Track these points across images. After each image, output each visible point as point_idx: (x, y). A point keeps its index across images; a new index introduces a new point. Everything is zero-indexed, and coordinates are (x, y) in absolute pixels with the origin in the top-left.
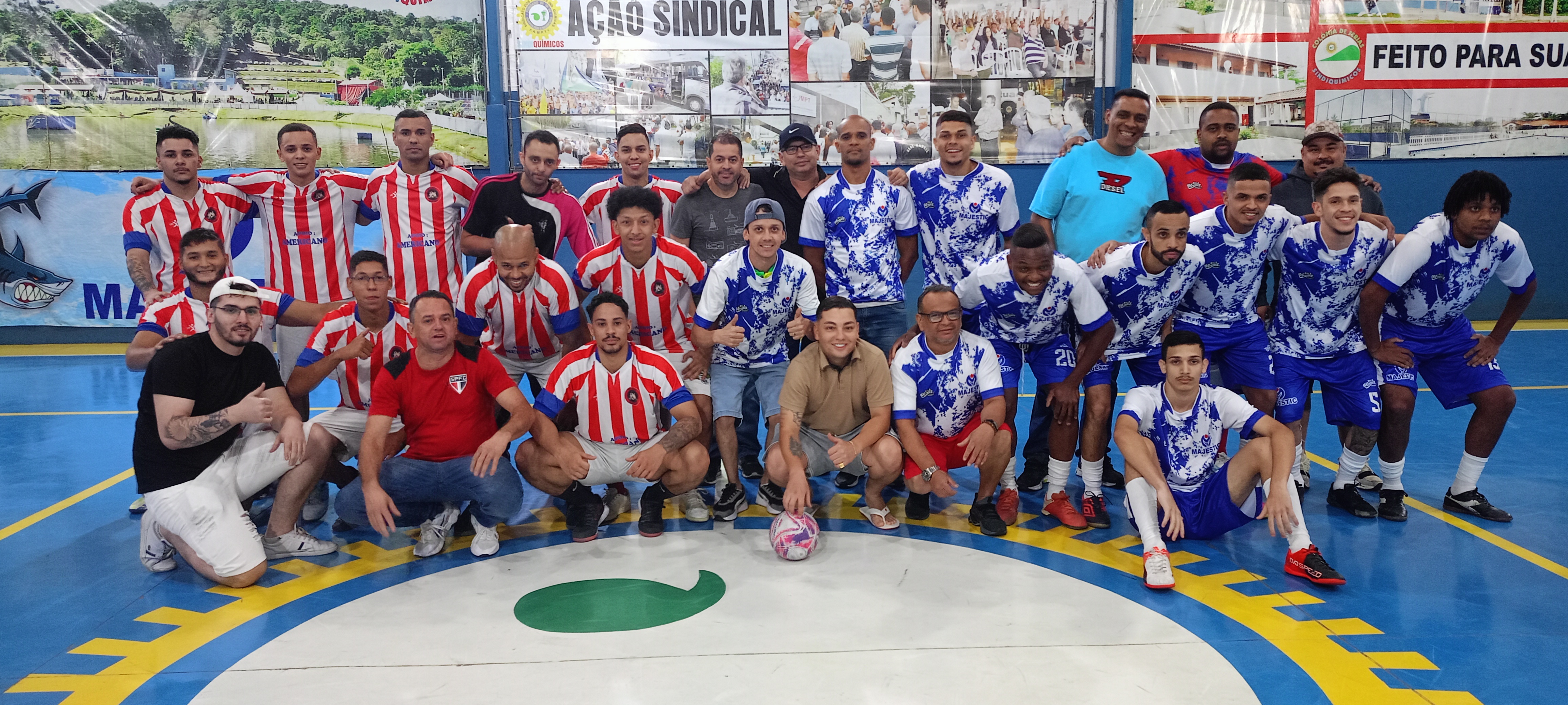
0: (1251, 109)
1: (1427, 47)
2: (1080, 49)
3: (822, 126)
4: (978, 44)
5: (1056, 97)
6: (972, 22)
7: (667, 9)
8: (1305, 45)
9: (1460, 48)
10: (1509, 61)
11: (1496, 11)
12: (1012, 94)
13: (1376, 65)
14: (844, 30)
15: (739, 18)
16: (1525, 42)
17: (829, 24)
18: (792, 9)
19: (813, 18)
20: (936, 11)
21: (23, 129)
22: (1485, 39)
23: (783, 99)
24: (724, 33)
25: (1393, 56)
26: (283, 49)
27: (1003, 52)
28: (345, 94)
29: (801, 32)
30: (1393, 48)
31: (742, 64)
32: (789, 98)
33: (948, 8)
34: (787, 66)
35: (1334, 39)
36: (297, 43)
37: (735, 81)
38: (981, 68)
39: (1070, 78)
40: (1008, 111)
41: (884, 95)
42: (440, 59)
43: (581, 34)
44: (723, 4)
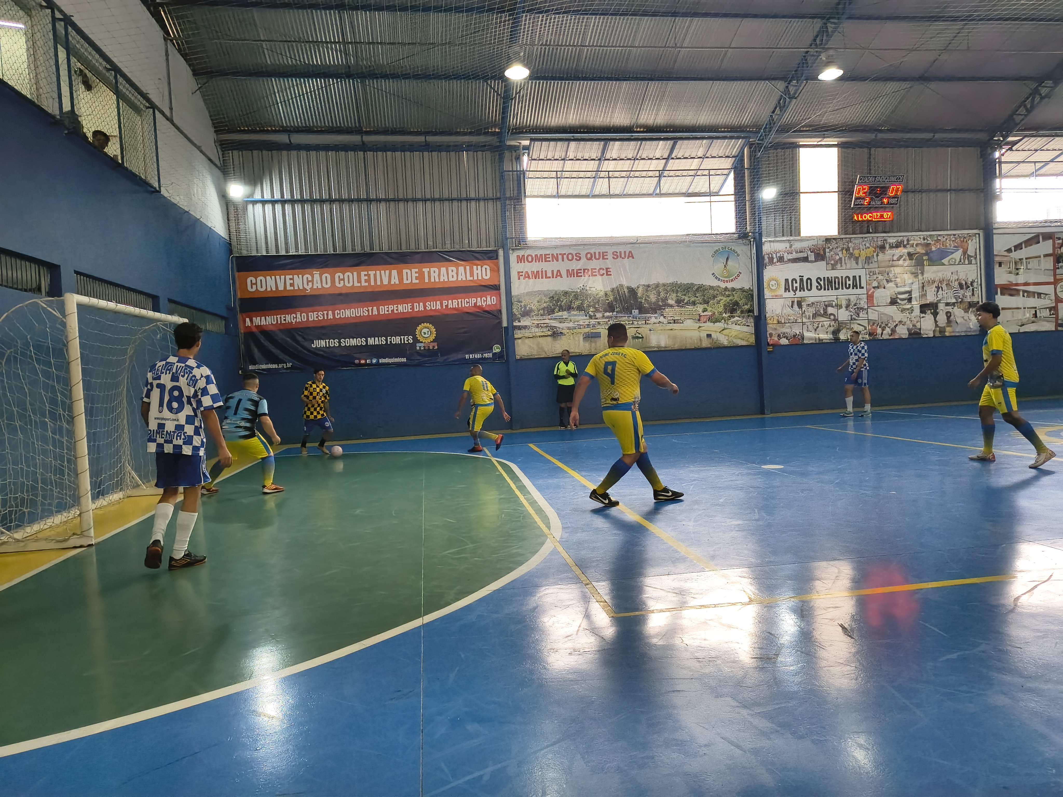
0: (1036, 311)
2: (973, 290)
3: (880, 324)
4: (936, 290)
5: (965, 309)
6: (934, 282)
7: (821, 280)
8: (1052, 287)
12: (949, 308)
14: (887, 286)
15: (848, 282)
17: (881, 283)
18: (868, 278)
19: (875, 282)
20: (920, 277)
21: (582, 338)
23: (865, 313)
24: (842, 289)
26: (679, 302)
27: (945, 292)
28: (702, 318)
29: (871, 287)
31: (849, 300)
32: (867, 313)
33: (924, 276)
34: (866, 300)
36: (684, 299)
37: (847, 307)
38: (938, 299)
39: (969, 302)
40: (949, 315)
41: (903, 310)
42: (736, 303)
43: (789, 291)
44: (842, 277)
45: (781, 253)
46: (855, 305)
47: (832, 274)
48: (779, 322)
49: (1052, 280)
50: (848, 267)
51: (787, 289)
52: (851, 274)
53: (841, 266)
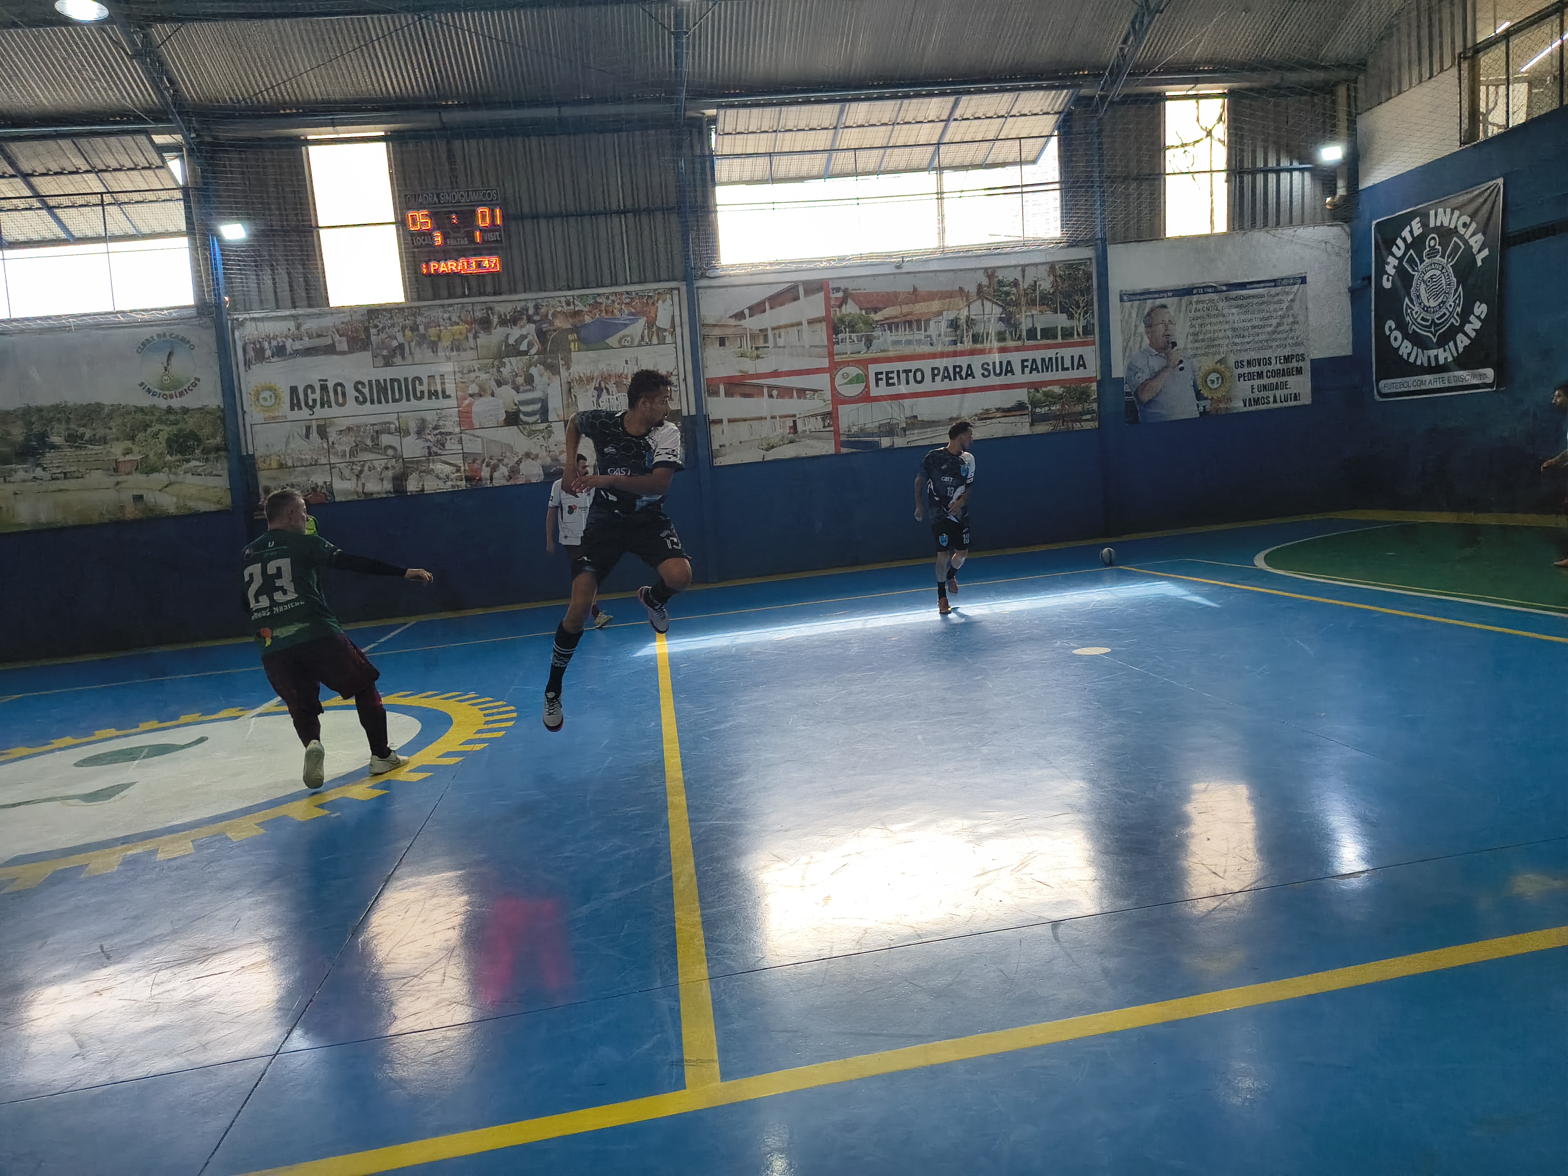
0: (795, 422)
1: (910, 371)
3: (487, 460)
4: (596, 393)
6: (591, 379)
7: (364, 386)
8: (826, 377)
9: (933, 369)
10: (967, 375)
11: (955, 343)
13: (877, 385)
14: (498, 391)
15: (419, 388)
16: (977, 362)
17: (486, 388)
18: (458, 379)
19: (474, 385)
22: (949, 362)
23: (456, 442)
24: (408, 400)
25: (888, 378)
26: (72, 439)
27: (615, 397)
29: (466, 395)
30: (887, 373)
31: (423, 421)
32: (460, 442)
34: (458, 419)
35: (846, 370)
36: (83, 434)
37: (420, 433)
41: (532, 434)
42: (193, 436)
43: (300, 408)
44: (406, 380)
45: (279, 339)
46: (435, 428)
47: (385, 374)
48: (282, 466)
49: (825, 363)
50: (417, 360)
51: (295, 404)
52: (423, 372)
53: (403, 358)
